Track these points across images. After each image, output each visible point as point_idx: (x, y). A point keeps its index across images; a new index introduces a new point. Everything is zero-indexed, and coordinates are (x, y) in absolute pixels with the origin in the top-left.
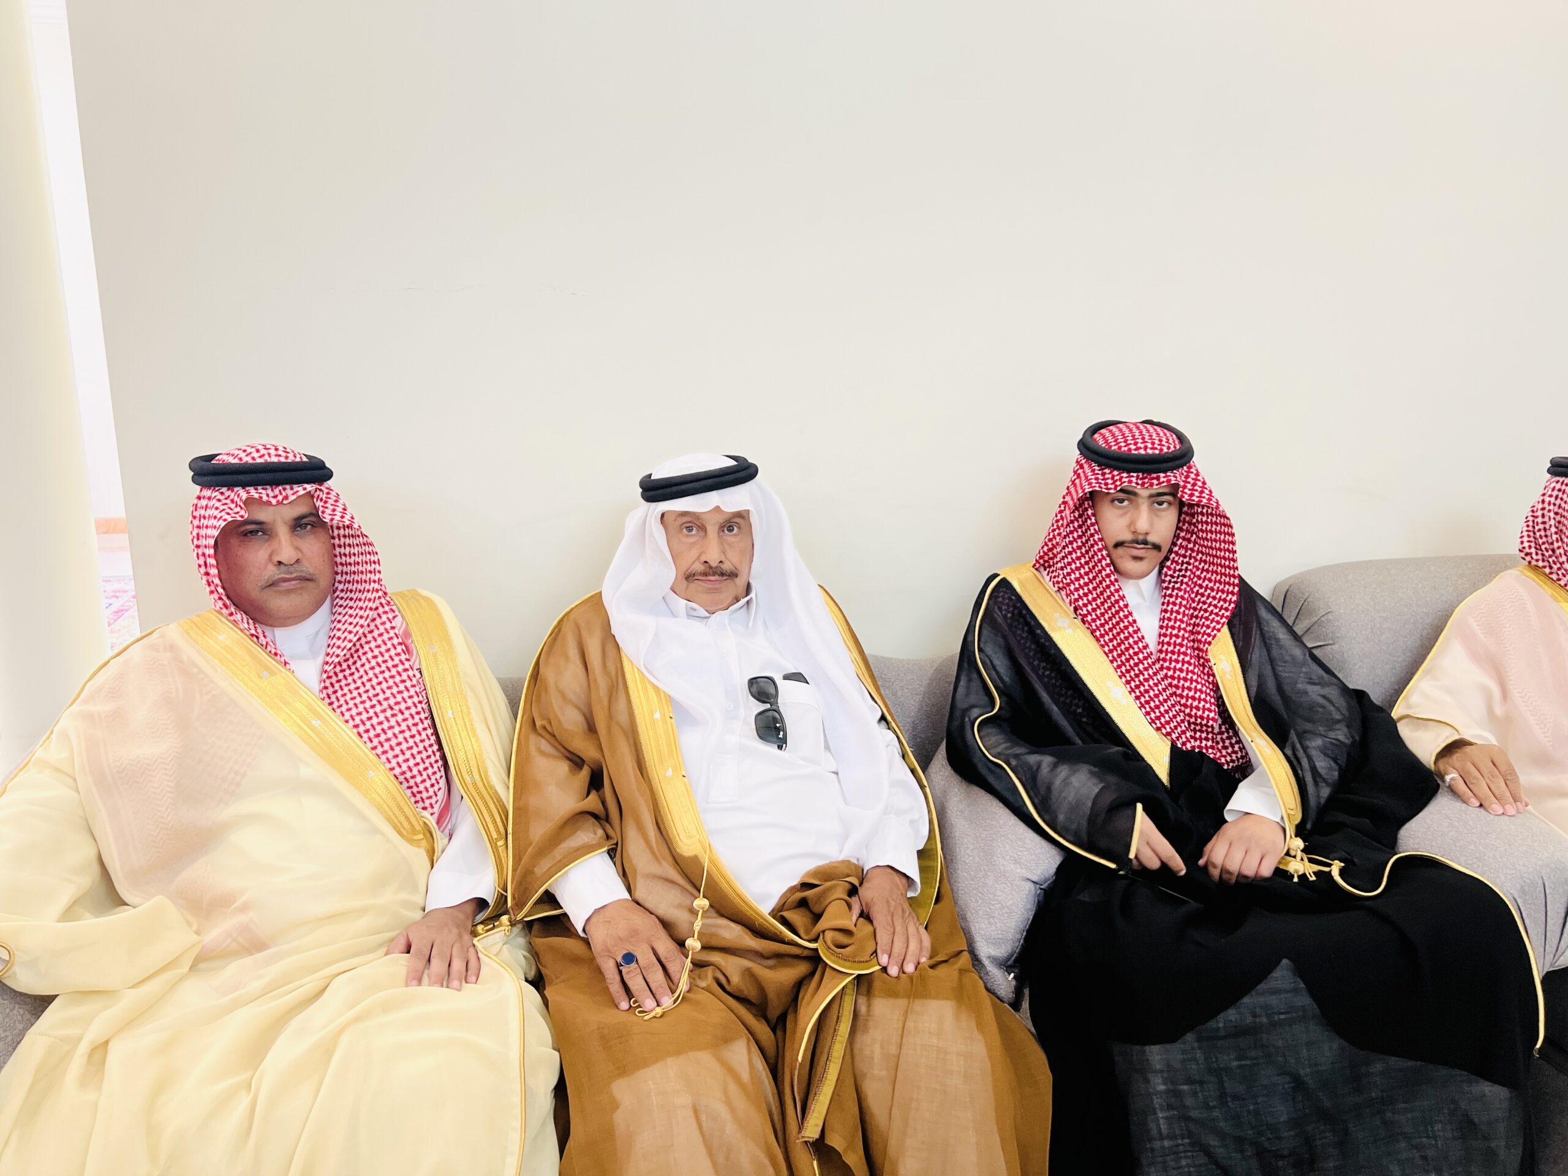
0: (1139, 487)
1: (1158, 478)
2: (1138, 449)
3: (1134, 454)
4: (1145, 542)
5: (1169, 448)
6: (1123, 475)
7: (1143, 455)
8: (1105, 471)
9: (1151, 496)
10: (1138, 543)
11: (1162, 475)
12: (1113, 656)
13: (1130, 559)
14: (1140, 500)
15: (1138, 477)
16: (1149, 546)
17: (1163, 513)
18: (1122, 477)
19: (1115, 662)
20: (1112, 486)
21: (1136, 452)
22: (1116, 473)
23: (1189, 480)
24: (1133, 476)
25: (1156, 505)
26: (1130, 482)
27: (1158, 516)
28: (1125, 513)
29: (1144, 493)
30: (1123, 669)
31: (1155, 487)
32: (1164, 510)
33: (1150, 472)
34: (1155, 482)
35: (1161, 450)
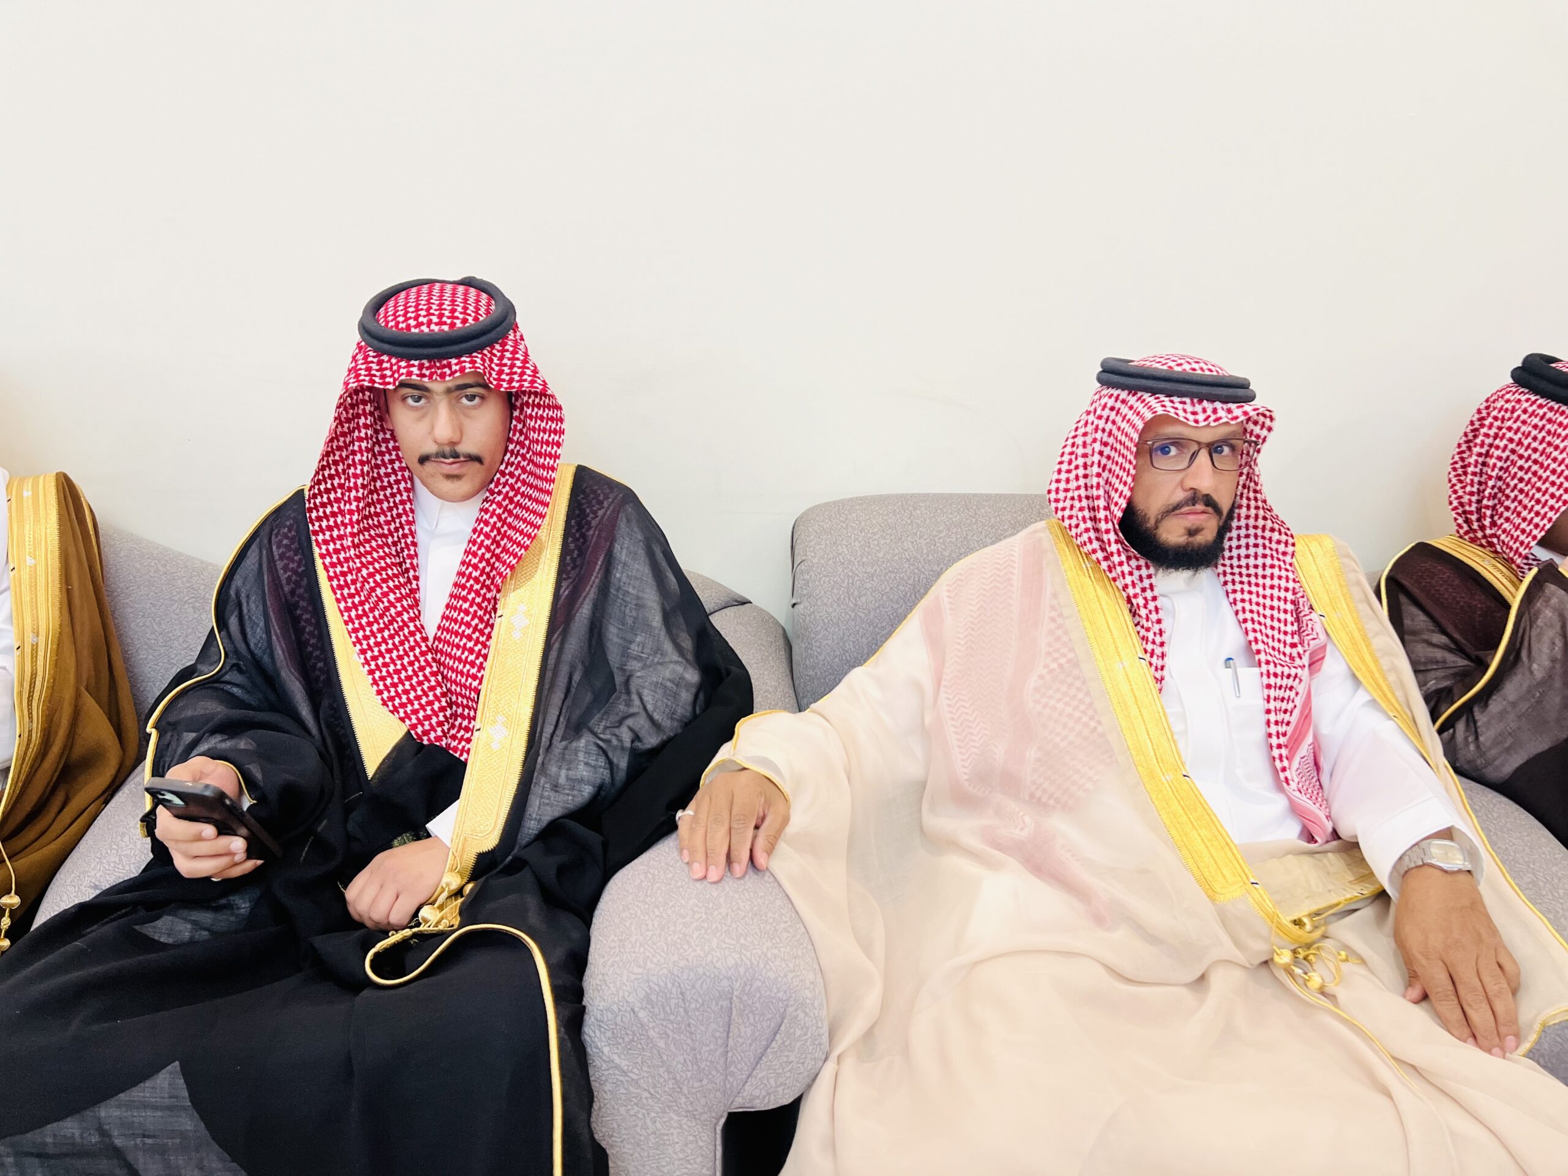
0: (426, 379)
1: (449, 366)
2: (419, 325)
3: (415, 333)
4: (456, 455)
5: (465, 321)
6: (401, 364)
7: (427, 334)
8: (382, 358)
9: (449, 391)
10: (445, 457)
11: (454, 361)
12: (349, 616)
13: (442, 478)
14: (437, 397)
15: (421, 367)
16: (462, 459)
17: (474, 413)
18: (399, 367)
19: (350, 624)
20: (391, 380)
21: (417, 331)
22: (394, 361)
23: (505, 361)
24: (413, 366)
25: (464, 401)
26: (410, 374)
27: (467, 416)
28: (423, 416)
29: (437, 387)
30: (361, 634)
31: (448, 378)
32: (475, 408)
33: (441, 357)
34: (447, 371)
35: (453, 325)
